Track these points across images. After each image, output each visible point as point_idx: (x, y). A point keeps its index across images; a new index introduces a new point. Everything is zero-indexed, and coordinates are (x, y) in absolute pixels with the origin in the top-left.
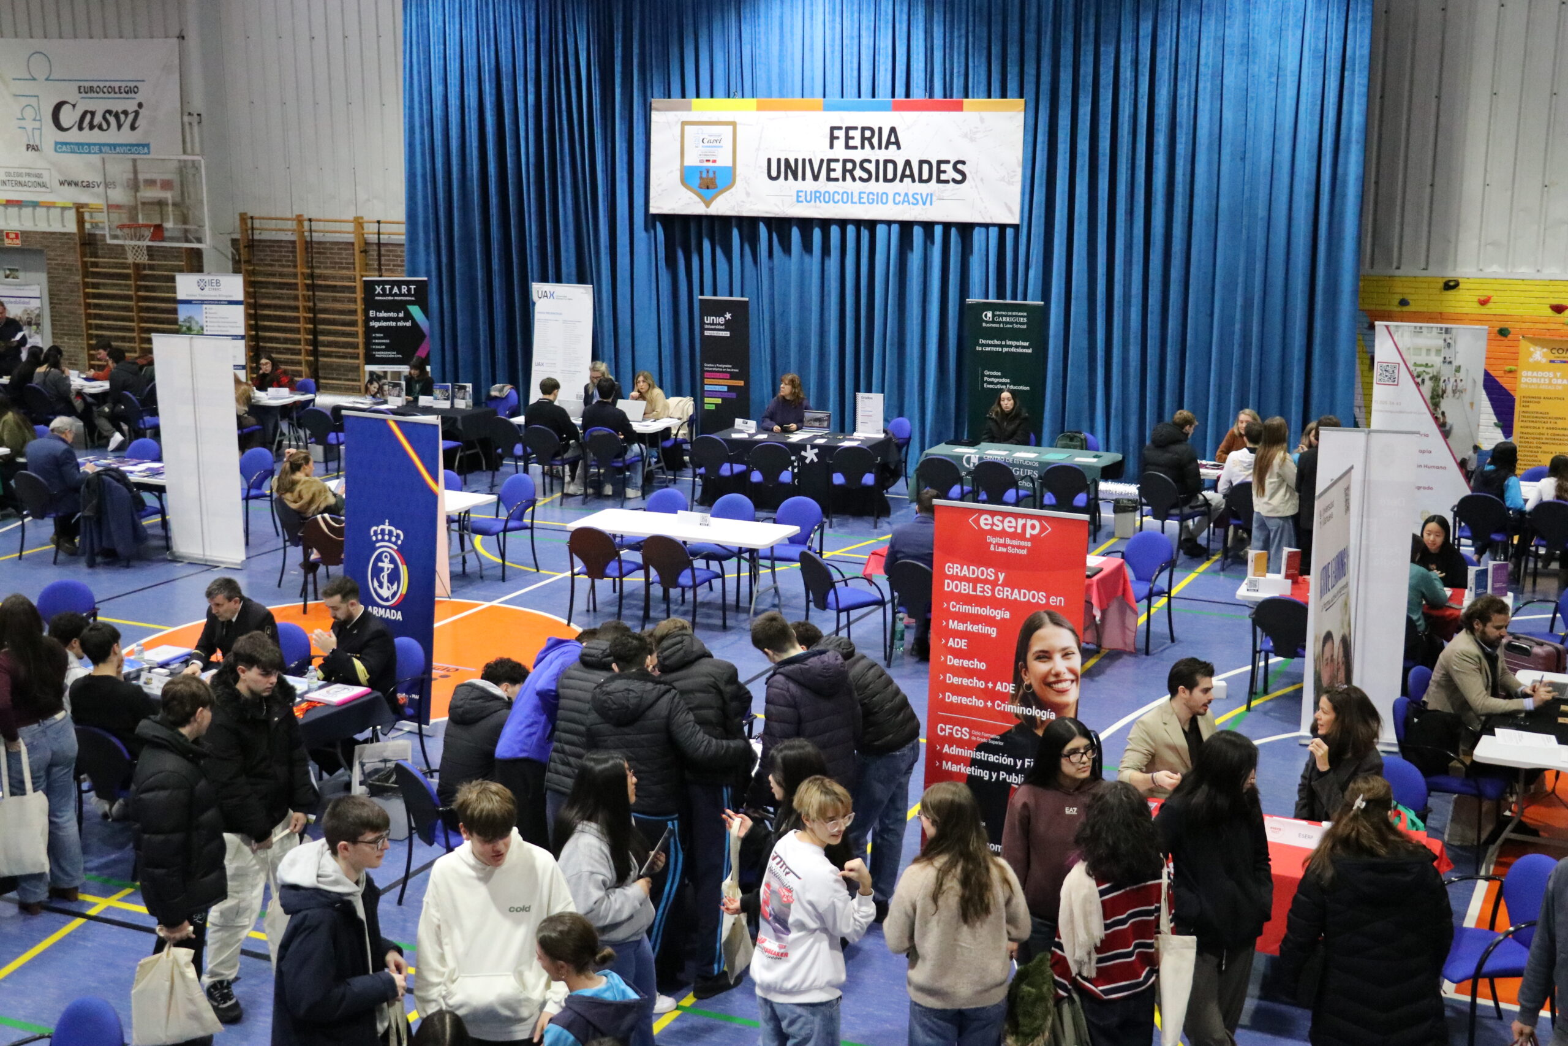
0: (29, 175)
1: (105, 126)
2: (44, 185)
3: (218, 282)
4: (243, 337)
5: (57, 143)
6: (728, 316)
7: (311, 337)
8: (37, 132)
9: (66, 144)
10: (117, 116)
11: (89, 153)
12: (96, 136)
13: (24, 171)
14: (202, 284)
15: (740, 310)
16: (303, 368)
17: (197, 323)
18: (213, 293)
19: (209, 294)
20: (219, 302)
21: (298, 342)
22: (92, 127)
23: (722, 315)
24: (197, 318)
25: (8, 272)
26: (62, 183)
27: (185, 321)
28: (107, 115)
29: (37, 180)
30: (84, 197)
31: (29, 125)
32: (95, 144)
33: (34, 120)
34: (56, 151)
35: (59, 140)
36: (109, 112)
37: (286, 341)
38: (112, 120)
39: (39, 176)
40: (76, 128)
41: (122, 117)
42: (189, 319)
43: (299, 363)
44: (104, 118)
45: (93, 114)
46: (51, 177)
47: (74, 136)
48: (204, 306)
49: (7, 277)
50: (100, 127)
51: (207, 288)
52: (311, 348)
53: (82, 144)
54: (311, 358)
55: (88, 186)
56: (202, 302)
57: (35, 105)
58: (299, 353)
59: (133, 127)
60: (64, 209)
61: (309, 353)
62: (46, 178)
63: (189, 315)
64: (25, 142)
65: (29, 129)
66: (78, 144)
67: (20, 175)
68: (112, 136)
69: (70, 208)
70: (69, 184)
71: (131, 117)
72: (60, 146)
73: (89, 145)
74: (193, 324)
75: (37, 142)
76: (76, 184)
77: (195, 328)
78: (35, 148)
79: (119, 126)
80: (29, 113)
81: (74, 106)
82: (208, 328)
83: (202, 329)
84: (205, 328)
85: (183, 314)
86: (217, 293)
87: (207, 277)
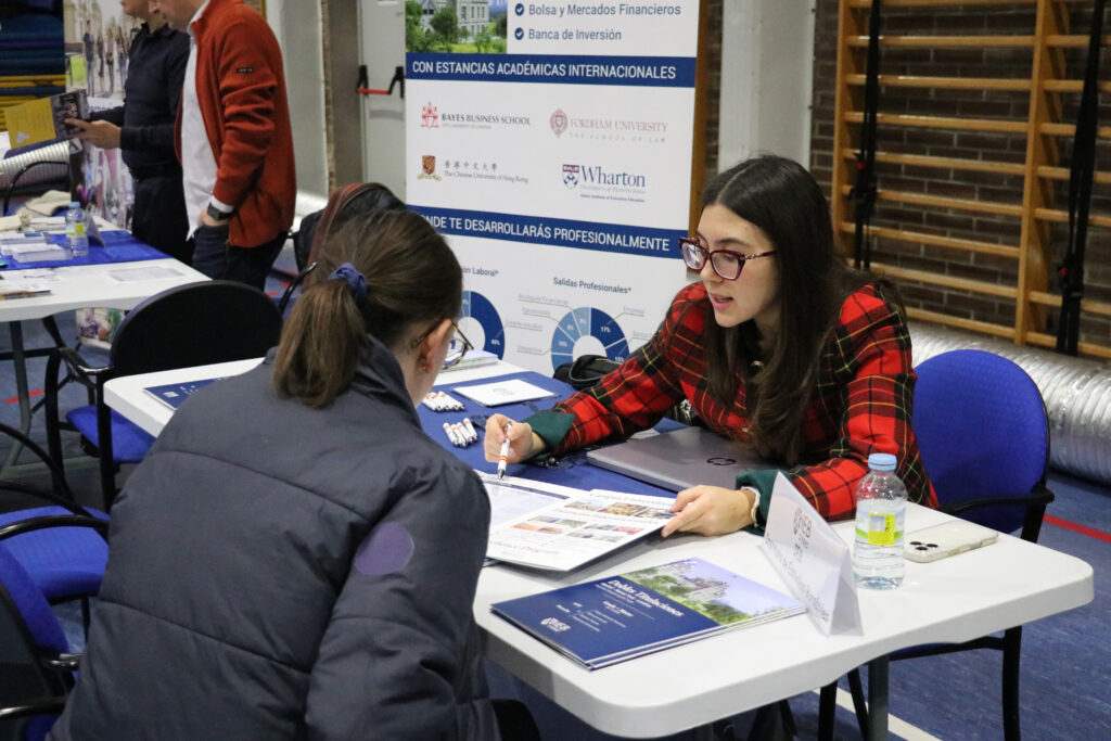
7: (1068, 129)
16: (1024, 253)
21: (1013, 148)
37: (972, 144)
43: (1010, 230)
52: (1063, 173)
54: (1059, 215)
58: (1010, 190)
61: (1051, 194)
82: (526, 22)
83: (502, 29)
84: (513, 22)
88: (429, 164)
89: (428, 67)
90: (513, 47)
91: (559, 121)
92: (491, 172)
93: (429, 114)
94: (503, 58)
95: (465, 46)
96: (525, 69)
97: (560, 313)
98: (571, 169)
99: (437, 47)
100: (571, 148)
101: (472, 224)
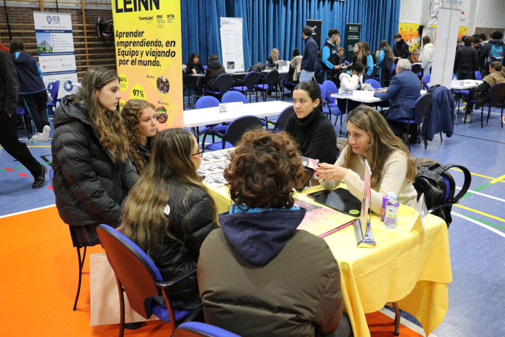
3: (58, 18)
4: (74, 53)
6: (315, 27)
14: (49, 19)
15: (319, 24)
17: (48, 45)
18: (56, 25)
19: (53, 26)
20: (60, 31)
23: (313, 26)
24: (48, 42)
27: (41, 44)
42: (44, 43)
48: (52, 34)
51: (52, 22)
56: (50, 31)
63: (43, 40)
74: (46, 46)
77: (48, 48)
82: (55, 48)
83: (52, 49)
84: (53, 49)
85: (40, 39)
86: (58, 25)
87: (52, 15)
88: (44, 67)
89: (43, 54)
90: (54, 51)
91: (61, 60)
92: (52, 67)
93: (43, 60)
94: (52, 53)
95: (47, 51)
96: (56, 54)
97: (64, 82)
98: (63, 65)
99: (44, 52)
100: (62, 63)
101: (51, 74)
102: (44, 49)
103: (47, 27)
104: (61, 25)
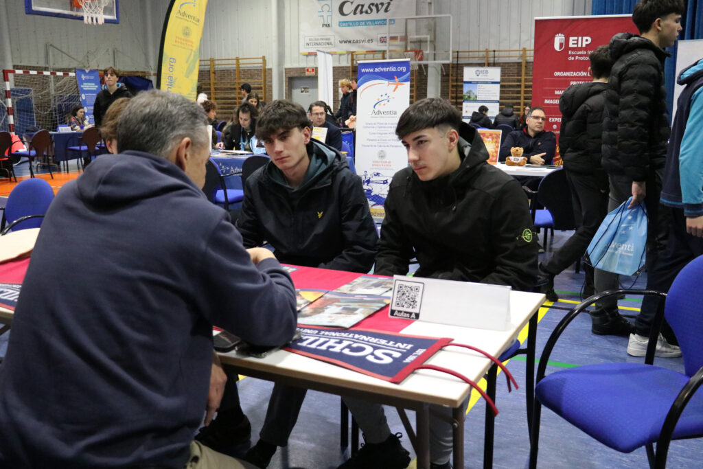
0: (322, 39)
1: (369, 11)
2: (330, 44)
3: (487, 71)
4: (498, 102)
5: (340, 22)
8: (329, 18)
9: (345, 22)
10: (377, 6)
11: (359, 25)
12: (364, 17)
13: (319, 38)
14: (478, 73)
17: (473, 94)
18: (483, 77)
19: (481, 78)
20: (487, 83)
22: (361, 12)
24: (474, 91)
25: (303, 89)
26: (341, 42)
27: (467, 93)
28: (371, 6)
29: (327, 41)
30: (353, 48)
31: (325, 14)
32: (362, 21)
33: (328, 11)
34: (339, 26)
35: (341, 21)
36: (373, 4)
38: (374, 8)
39: (329, 39)
40: (352, 13)
41: (380, 6)
42: (470, 92)
44: (369, 7)
45: (363, 6)
46: (335, 39)
47: (351, 18)
48: (478, 85)
49: (302, 92)
50: (367, 12)
51: (480, 75)
53: (355, 22)
55: (357, 42)
56: (477, 82)
57: (330, 4)
59: (386, 11)
60: (340, 55)
62: (332, 40)
63: (469, 89)
64: (322, 22)
65: (325, 17)
66: (353, 22)
67: (318, 39)
68: (374, 16)
69: (344, 54)
70: (345, 42)
71: (385, 6)
72: (341, 24)
73: (359, 22)
75: (329, 22)
76: (350, 42)
77: (473, 97)
78: (328, 26)
79: (378, 11)
80: (326, 8)
81: (352, 3)
83: (476, 97)
84: (478, 97)
85: (466, 89)
86: (486, 77)
87: (481, 69)
88: (466, 112)
93: (467, 106)
95: (472, 99)
102: (469, 97)
103: (475, 78)
104: (489, 77)
